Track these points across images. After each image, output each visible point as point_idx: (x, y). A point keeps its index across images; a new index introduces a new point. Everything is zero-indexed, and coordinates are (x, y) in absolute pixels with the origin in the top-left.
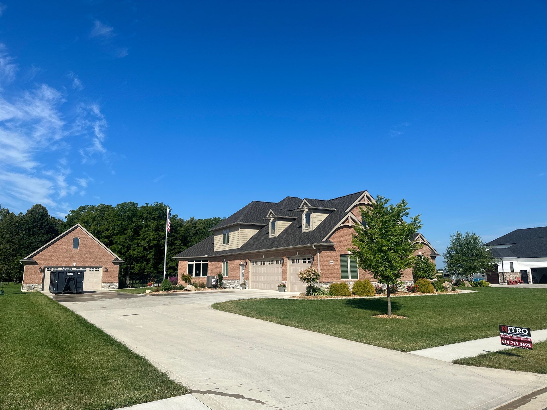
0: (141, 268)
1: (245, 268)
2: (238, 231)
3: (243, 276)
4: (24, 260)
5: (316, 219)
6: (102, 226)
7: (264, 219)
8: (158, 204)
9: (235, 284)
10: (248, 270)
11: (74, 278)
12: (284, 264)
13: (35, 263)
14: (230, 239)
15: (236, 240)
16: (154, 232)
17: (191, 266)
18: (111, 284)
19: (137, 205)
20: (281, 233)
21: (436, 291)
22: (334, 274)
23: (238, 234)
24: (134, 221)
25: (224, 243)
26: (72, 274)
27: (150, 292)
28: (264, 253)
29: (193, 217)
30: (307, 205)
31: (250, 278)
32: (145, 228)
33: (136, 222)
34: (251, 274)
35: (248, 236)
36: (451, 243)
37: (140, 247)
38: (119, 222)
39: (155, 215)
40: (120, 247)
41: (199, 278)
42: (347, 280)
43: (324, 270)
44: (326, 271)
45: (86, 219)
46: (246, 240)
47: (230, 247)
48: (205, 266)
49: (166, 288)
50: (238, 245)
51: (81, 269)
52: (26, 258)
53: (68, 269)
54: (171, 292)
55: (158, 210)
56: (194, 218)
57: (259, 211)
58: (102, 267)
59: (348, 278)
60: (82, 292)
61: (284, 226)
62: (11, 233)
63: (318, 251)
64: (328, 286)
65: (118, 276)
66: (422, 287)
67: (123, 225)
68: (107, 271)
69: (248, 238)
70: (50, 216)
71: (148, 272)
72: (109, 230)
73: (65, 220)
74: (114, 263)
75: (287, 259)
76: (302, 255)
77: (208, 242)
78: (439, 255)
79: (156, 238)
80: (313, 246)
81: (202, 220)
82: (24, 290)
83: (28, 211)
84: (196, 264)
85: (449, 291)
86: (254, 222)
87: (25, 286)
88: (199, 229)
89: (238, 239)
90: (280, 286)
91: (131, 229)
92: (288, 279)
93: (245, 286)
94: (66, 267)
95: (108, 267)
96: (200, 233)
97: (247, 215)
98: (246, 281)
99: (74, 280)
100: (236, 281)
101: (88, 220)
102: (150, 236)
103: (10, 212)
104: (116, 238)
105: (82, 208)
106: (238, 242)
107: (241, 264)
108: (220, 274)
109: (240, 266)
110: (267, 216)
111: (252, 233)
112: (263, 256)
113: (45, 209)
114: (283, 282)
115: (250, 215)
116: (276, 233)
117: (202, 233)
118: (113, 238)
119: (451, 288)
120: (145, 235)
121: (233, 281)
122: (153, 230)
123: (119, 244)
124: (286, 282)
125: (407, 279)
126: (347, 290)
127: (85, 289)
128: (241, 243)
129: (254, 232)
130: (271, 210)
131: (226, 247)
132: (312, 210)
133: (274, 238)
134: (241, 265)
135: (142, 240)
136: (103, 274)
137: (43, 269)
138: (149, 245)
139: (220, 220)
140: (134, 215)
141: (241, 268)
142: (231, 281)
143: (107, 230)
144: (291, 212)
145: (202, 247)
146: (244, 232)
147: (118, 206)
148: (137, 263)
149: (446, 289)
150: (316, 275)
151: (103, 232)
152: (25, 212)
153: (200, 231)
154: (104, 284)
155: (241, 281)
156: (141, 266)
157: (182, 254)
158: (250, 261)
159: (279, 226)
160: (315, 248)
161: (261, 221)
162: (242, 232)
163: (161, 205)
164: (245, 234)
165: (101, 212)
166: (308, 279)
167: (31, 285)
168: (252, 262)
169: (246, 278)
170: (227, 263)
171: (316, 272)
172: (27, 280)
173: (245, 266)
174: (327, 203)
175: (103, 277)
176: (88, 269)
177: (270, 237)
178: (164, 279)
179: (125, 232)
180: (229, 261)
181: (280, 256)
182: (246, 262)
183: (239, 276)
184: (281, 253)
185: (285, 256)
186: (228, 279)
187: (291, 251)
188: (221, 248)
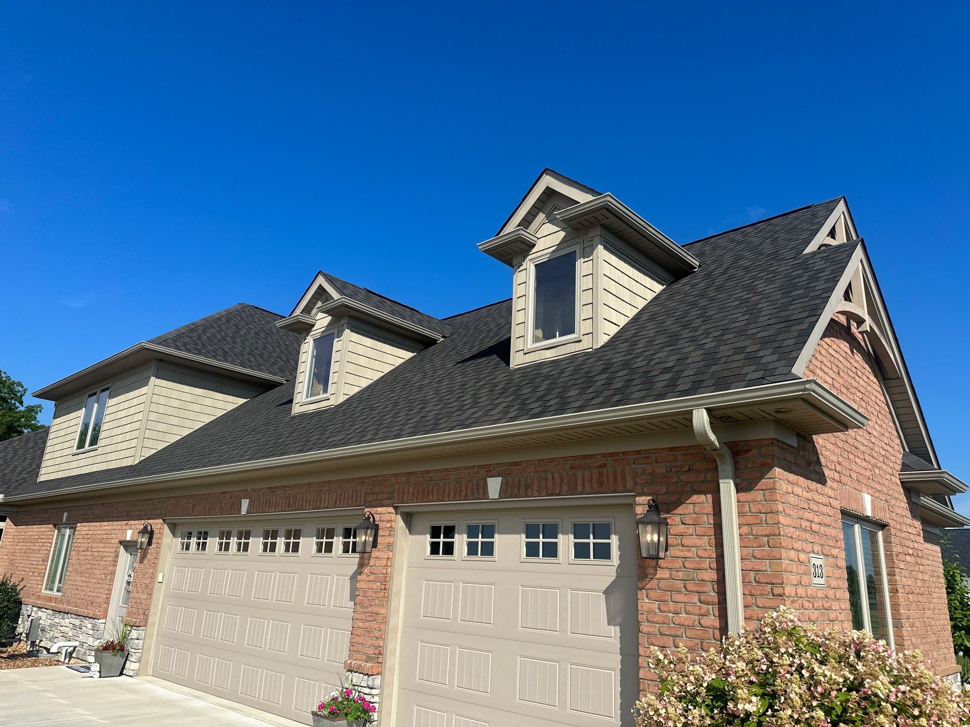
1: (141, 561)
2: (144, 390)
3: (126, 601)
5: (614, 288)
9: (82, 638)
10: (153, 577)
14: (104, 427)
15: (128, 427)
20: (357, 390)
23: (143, 398)
25: (81, 444)
28: (249, 487)
31: (154, 618)
34: (166, 596)
35: (192, 416)
47: (99, 459)
50: (135, 452)
61: (374, 367)
69: (187, 423)
75: (400, 523)
80: (701, 419)
86: (226, 360)
89: (136, 425)
92: (394, 660)
93: (119, 660)
98: (134, 634)
100: (88, 624)
106: (133, 434)
107: (128, 538)
109: (122, 550)
110: (299, 311)
111: (209, 405)
112: (245, 504)
114: (357, 678)
116: (332, 390)
121: (77, 622)
124: (377, 681)
128: (148, 443)
129: (220, 404)
130: (321, 283)
131: (82, 463)
132: (595, 232)
133: (319, 414)
134: (128, 546)
141: (125, 559)
142: (68, 620)
146: (174, 394)
155: (110, 632)
158: (173, 528)
159: (352, 358)
160: (710, 436)
161: (260, 364)
162: (164, 392)
164: (176, 403)
168: (179, 531)
169: (138, 616)
170: (70, 531)
173: (140, 550)
180: (78, 525)
181: (350, 504)
182: (151, 533)
183: (107, 601)
184: (361, 481)
185: (387, 506)
186: (60, 606)
187: (435, 471)
188: (66, 466)
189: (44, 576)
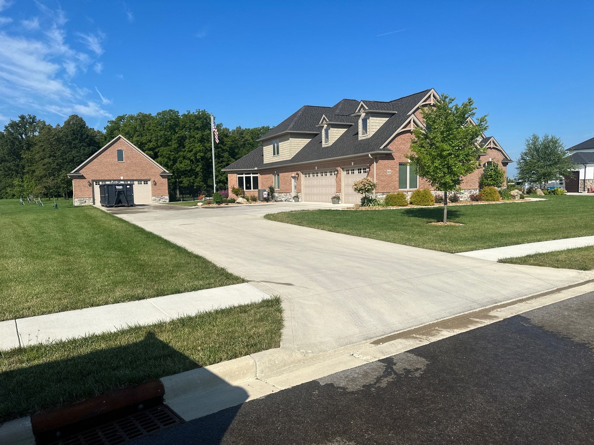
0: (190, 182)
1: (297, 180)
2: (288, 141)
3: (295, 189)
4: (71, 174)
5: (374, 124)
6: (145, 138)
7: (316, 126)
8: (200, 112)
9: (287, 197)
10: (301, 183)
11: (123, 191)
12: (338, 175)
13: (82, 177)
14: (280, 150)
15: (286, 151)
16: (199, 144)
17: (241, 180)
18: (162, 197)
19: (178, 113)
20: (335, 141)
21: (503, 199)
22: (391, 184)
23: (289, 143)
24: (177, 131)
25: (274, 154)
26: (121, 187)
27: (202, 205)
28: (317, 164)
29: (240, 126)
30: (364, 109)
31: (302, 191)
32: (189, 139)
33: (179, 133)
34: (304, 186)
35: (300, 146)
36: (526, 148)
37: (186, 159)
38: (162, 133)
39: (199, 124)
40: (166, 160)
41: (250, 191)
42: (405, 190)
43: (380, 180)
44: (382, 182)
45: (127, 129)
46: (297, 150)
47: (281, 158)
48: (256, 179)
49: (217, 201)
50: (289, 156)
51: (129, 182)
52: (73, 172)
53: (116, 182)
54: (223, 205)
55: (201, 118)
56: (240, 128)
57: (311, 117)
58: (150, 181)
59: (406, 188)
60: (133, 205)
61: (338, 134)
62: (52, 147)
63: (375, 160)
64: (384, 196)
65: (167, 189)
66: (487, 196)
67: (166, 135)
68: (155, 184)
69: (299, 148)
70: (88, 127)
71: (197, 186)
72: (152, 142)
73: (104, 132)
74: (161, 176)
75: (341, 170)
76: (358, 165)
77: (256, 153)
78: (511, 161)
79: (202, 150)
80: (370, 155)
81: (249, 129)
82: (76, 204)
83: (65, 123)
84: (246, 177)
85: (516, 199)
86: (305, 131)
87: (76, 200)
88: (246, 140)
89: (289, 150)
90: (334, 198)
91: (175, 140)
92: (343, 190)
93: (297, 199)
94: (114, 180)
95: (156, 180)
96: (248, 144)
97: (298, 122)
98: (299, 194)
99: (124, 193)
100: (288, 194)
101: (129, 131)
102: (195, 148)
103: (47, 124)
104: (160, 151)
105: (121, 118)
106: (289, 152)
108: (271, 187)
110: (320, 123)
111: (303, 142)
112: (316, 167)
113: (81, 120)
114: (337, 194)
115: (301, 123)
116: (329, 142)
117: (250, 144)
118: (157, 150)
119: (519, 196)
120: (190, 147)
121: (285, 194)
122: (198, 142)
123: (164, 156)
124: (340, 194)
125: (472, 188)
126: (404, 200)
127: (136, 202)
128: (292, 154)
129: (305, 142)
130: (324, 116)
131: (276, 159)
132: (369, 114)
133: (328, 147)
134: (293, 177)
135: (187, 152)
136: (152, 187)
137: (91, 183)
138: (196, 157)
139: (269, 129)
140: (177, 125)
141: (293, 180)
142: (283, 194)
143: (150, 141)
144: (347, 117)
145: (251, 159)
147: (159, 114)
148: (186, 177)
149: (514, 197)
150: (371, 186)
151: (146, 144)
152: (62, 125)
153: (248, 141)
154: (154, 198)
155: (293, 194)
156: (190, 180)
157: (230, 167)
158: (302, 173)
159: (333, 134)
160: (371, 157)
161: (313, 129)
162: (293, 141)
163: (204, 112)
164: (296, 143)
165: (141, 122)
166: (362, 190)
167: (82, 199)
168: (304, 173)
169: (299, 191)
170: (278, 176)
171: (371, 183)
172: (77, 194)
173: (296, 178)
174: (387, 105)
175: (152, 190)
176: (136, 183)
177: (323, 146)
178: (215, 192)
179: (170, 143)
180: (279, 173)
181: (334, 167)
182: (298, 174)
183: (291, 189)
184: (335, 163)
185: (339, 167)
186: (280, 192)
188: (271, 160)
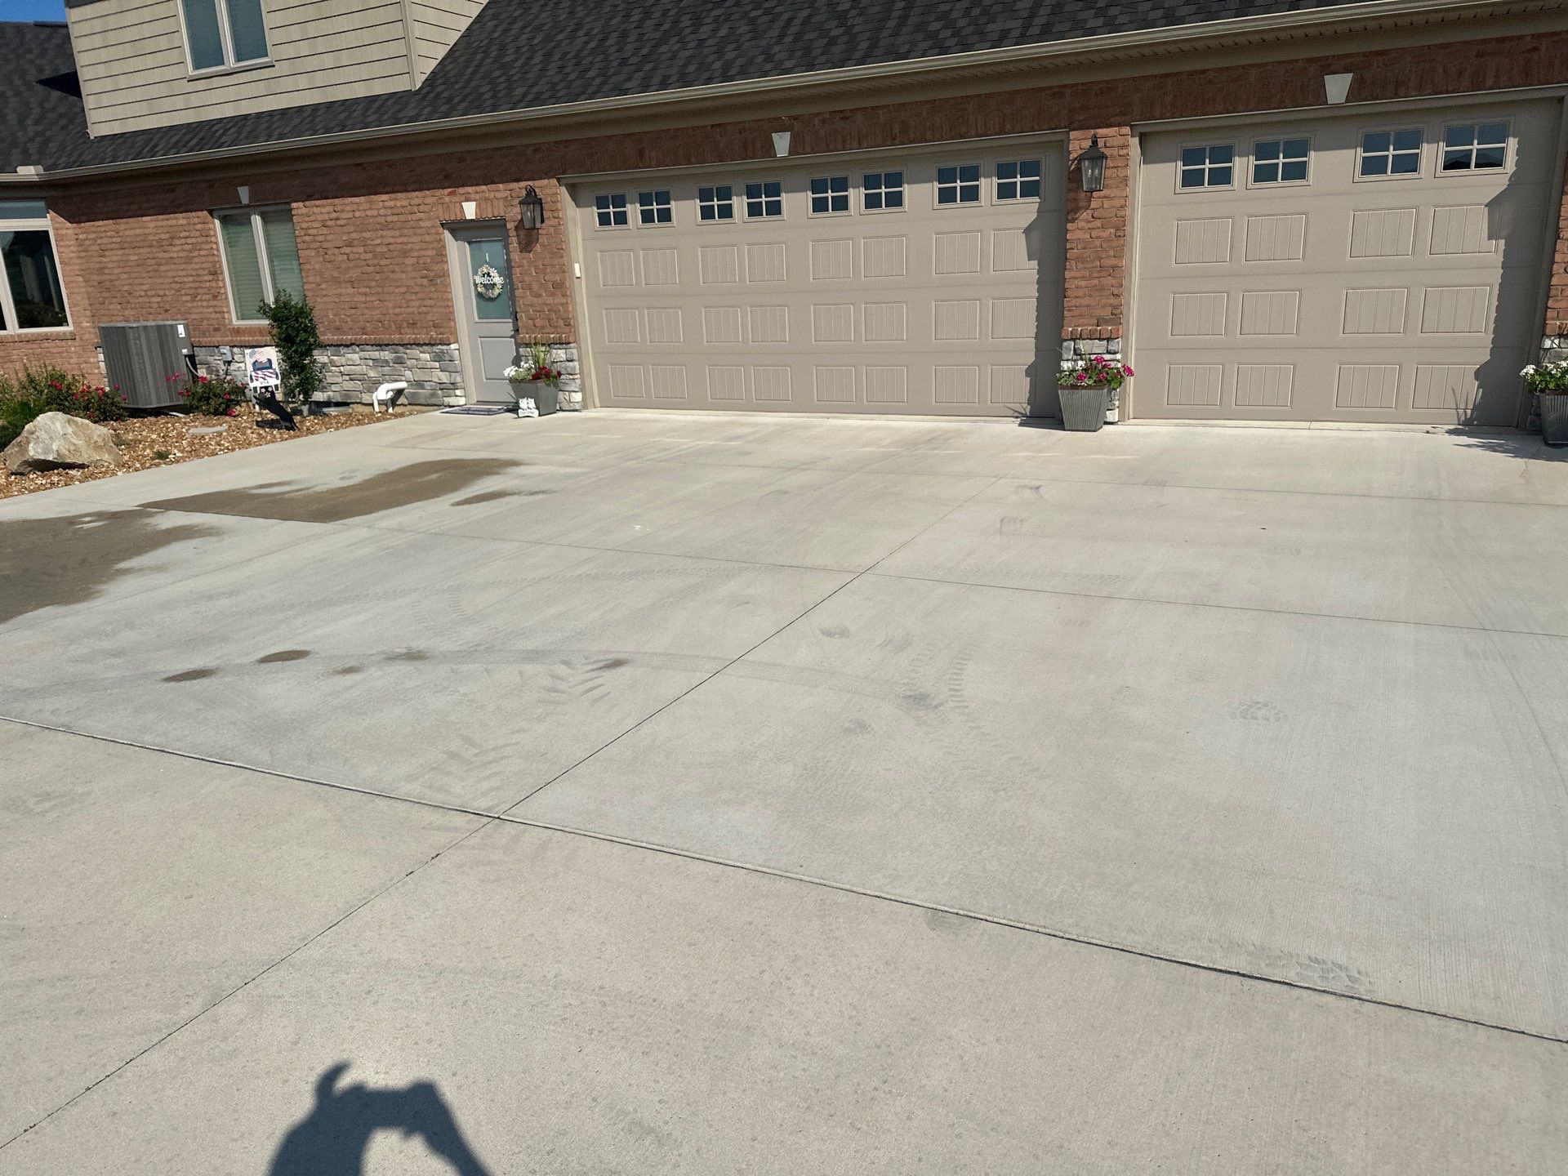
1: (526, 249)
3: (498, 313)
9: (410, 376)
10: (565, 269)
14: (272, 22)
25: (208, 58)
31: (585, 328)
34: (604, 295)
47: (288, 84)
50: (399, 66)
75: (1133, 148)
92: (1132, 318)
93: (552, 390)
98: (557, 355)
100: (418, 354)
107: (472, 218)
109: (447, 235)
112: (778, 140)
121: (386, 355)
124: (1117, 344)
128: (422, 48)
131: (234, 93)
141: (457, 252)
169: (549, 334)
170: (265, 221)
173: (522, 231)
180: (294, 205)
181: (1037, 127)
182: (540, 203)
184: (1058, 92)
185: (1120, 125)
187: (1217, 70)
188: (179, 103)
189: (226, 298)
